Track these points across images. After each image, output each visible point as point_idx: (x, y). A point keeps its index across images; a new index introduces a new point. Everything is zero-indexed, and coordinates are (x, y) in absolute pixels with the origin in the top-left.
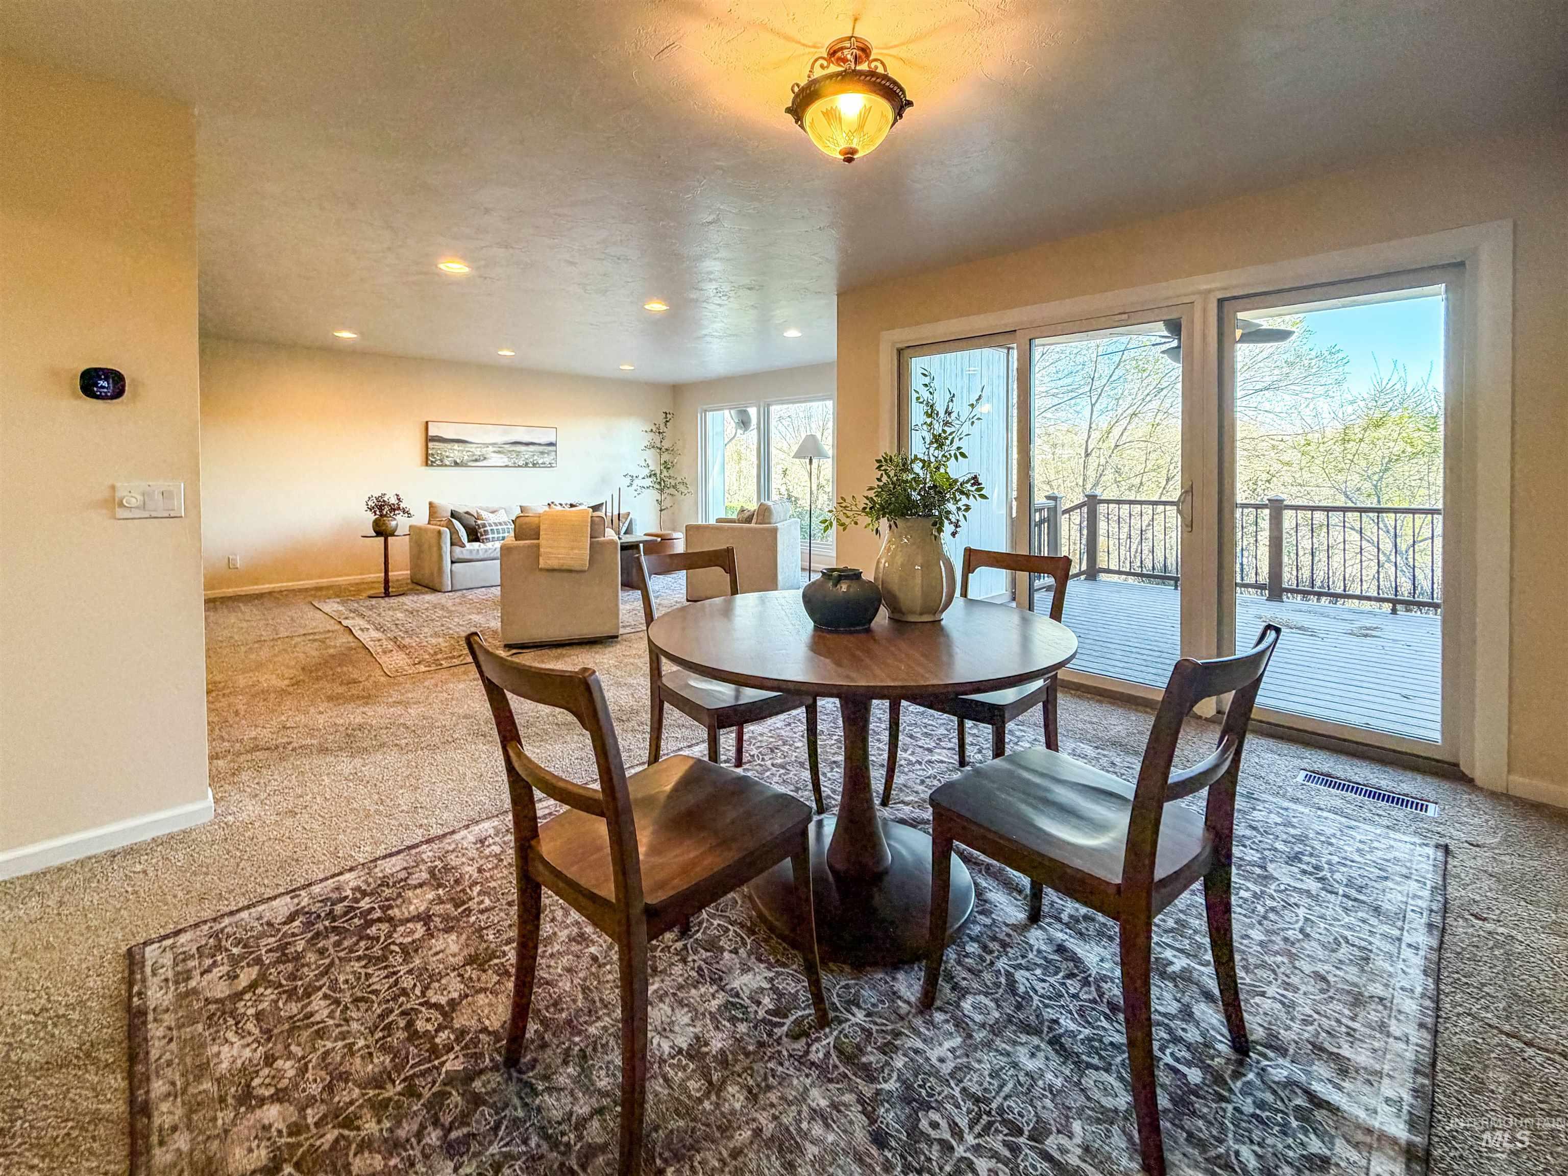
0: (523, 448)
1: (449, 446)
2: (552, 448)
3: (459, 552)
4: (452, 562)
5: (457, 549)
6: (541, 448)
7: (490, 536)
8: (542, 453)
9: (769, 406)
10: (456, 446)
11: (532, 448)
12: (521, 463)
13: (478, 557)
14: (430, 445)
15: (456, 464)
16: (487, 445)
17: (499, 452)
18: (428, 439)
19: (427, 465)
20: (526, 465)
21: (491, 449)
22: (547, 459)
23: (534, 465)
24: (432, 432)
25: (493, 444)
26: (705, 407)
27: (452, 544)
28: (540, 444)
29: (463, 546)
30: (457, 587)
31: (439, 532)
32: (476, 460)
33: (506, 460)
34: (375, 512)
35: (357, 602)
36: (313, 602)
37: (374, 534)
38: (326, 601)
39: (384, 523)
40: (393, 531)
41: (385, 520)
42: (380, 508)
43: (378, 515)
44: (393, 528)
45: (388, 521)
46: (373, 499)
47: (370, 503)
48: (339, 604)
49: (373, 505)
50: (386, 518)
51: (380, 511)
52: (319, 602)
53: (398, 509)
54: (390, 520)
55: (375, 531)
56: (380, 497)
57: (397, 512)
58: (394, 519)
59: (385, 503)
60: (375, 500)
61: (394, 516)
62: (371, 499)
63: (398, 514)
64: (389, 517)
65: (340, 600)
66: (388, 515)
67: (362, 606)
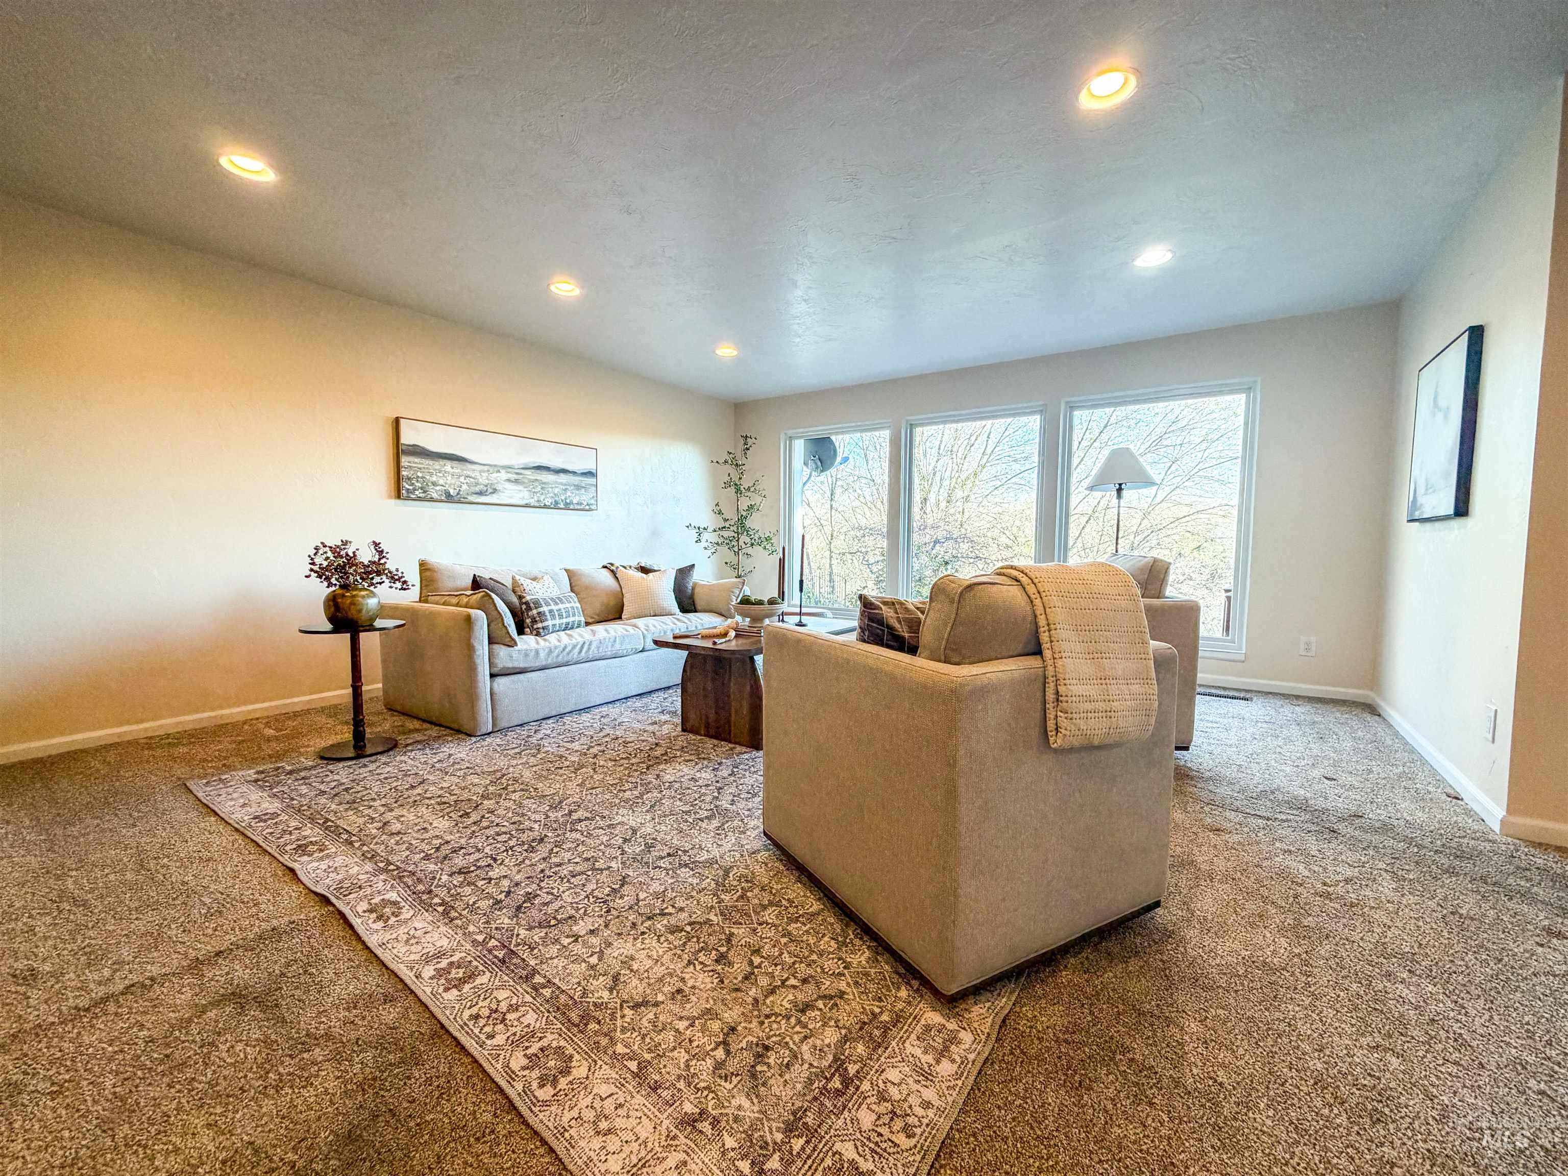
0: (550, 477)
1: (437, 465)
2: (592, 481)
3: (505, 657)
4: (492, 676)
5: (502, 652)
6: (576, 480)
7: (549, 623)
8: (578, 487)
9: (912, 426)
10: (448, 466)
11: (563, 478)
12: (548, 502)
13: (538, 664)
14: (405, 460)
15: (449, 498)
16: (498, 468)
17: (516, 481)
18: (399, 451)
19: (399, 496)
20: (555, 506)
21: (503, 475)
22: (585, 497)
23: (568, 507)
24: (407, 438)
25: (508, 468)
26: (791, 432)
27: (491, 642)
28: (574, 473)
29: (512, 644)
30: (503, 724)
31: (468, 619)
32: (480, 493)
33: (526, 494)
34: (328, 579)
35: (303, 778)
36: (191, 784)
37: (329, 627)
38: (223, 777)
39: (353, 604)
40: (373, 619)
41: (354, 596)
42: (341, 570)
43: (335, 585)
44: (371, 613)
45: (360, 599)
46: (326, 553)
47: (319, 560)
48: (261, 787)
49: (325, 564)
50: (355, 593)
51: (342, 577)
52: (205, 781)
53: (379, 573)
54: (363, 597)
55: (331, 620)
56: (338, 547)
57: (377, 579)
58: (373, 595)
59: (351, 561)
60: (330, 554)
61: (372, 588)
62: (321, 552)
63: (380, 583)
64: (361, 590)
65: (258, 773)
66: (360, 586)
67: (323, 793)
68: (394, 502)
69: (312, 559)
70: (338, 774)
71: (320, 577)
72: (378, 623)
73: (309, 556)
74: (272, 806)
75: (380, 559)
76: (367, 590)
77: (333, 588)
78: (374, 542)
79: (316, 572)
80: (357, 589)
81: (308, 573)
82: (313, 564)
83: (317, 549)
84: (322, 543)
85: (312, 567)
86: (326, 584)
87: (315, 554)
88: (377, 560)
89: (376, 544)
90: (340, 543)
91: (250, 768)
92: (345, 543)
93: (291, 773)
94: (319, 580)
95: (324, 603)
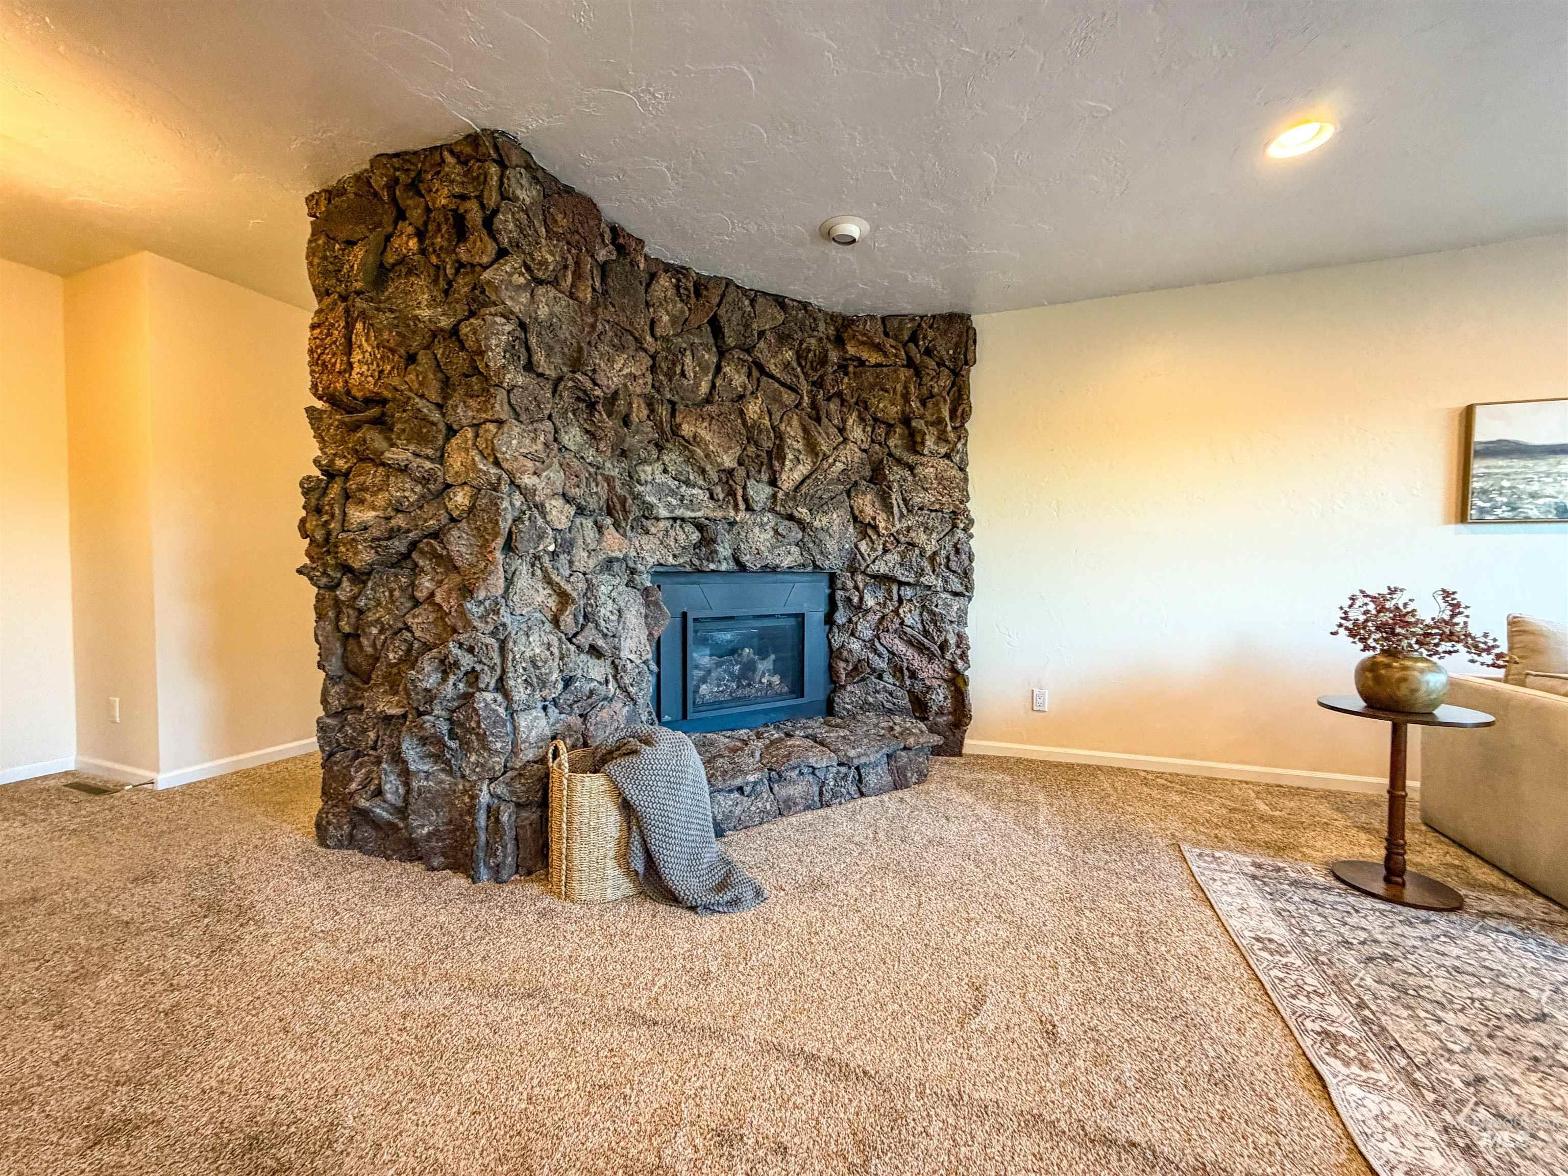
18: (1469, 451)
19: (1463, 517)
24: (1487, 432)
34: (1363, 640)
35: (1314, 902)
36: (1185, 847)
37: (1359, 704)
38: (1217, 854)
39: (1404, 680)
40: (1435, 704)
41: (1405, 668)
42: (1387, 630)
43: (1374, 648)
44: (1433, 697)
45: (1416, 673)
46: (1366, 604)
47: (1352, 615)
48: (1262, 891)
49: (1362, 618)
50: (1408, 663)
51: (1386, 639)
52: (1198, 851)
53: (1450, 637)
54: (1422, 671)
55: (1365, 696)
56: (1383, 596)
57: (1445, 646)
58: (1436, 668)
59: (1402, 617)
60: (1371, 607)
61: (1435, 659)
62: (1358, 603)
63: (1450, 652)
64: (1416, 660)
65: (1254, 864)
66: (1416, 654)
67: (1346, 943)
68: (1462, 527)
69: (1346, 613)
70: (1365, 917)
71: (1354, 636)
72: (1444, 713)
73: (1341, 608)
74: (1279, 932)
75: (1453, 616)
76: (1427, 660)
77: (1371, 653)
78: (1444, 591)
79: (1347, 628)
80: (1412, 659)
81: (1335, 629)
82: (1346, 619)
83: (1353, 599)
84: (1362, 592)
85: (1343, 622)
86: (1360, 646)
87: (1350, 606)
88: (1447, 618)
89: (1446, 594)
90: (1386, 591)
91: (1245, 854)
92: (1393, 591)
93: (1294, 883)
94: (1351, 639)
95: (1357, 672)
